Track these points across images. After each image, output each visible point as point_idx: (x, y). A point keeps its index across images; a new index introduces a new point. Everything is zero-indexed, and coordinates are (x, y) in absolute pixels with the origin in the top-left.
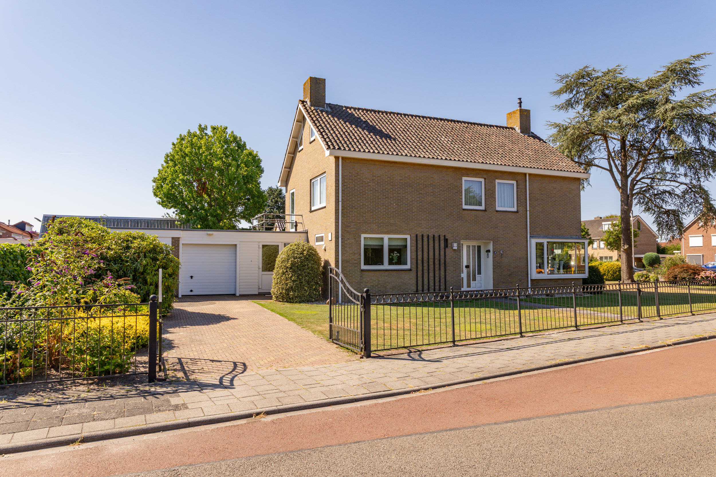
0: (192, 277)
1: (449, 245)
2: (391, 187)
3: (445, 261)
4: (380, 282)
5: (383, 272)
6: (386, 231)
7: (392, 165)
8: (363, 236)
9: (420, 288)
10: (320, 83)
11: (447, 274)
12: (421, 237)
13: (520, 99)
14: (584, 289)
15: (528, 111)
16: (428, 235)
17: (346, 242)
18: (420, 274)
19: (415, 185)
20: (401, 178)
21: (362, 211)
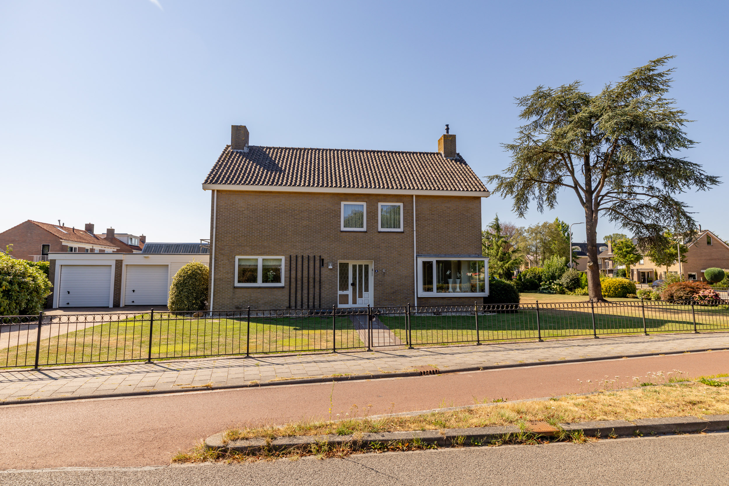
0: (134, 291)
1: (325, 265)
2: (266, 214)
3: (320, 279)
4: (252, 298)
5: (255, 289)
6: (260, 252)
7: (267, 194)
8: (237, 257)
9: (293, 304)
10: (240, 130)
11: (322, 291)
12: (295, 258)
13: (447, 125)
14: (484, 308)
15: (454, 137)
16: (303, 256)
17: (220, 263)
18: (293, 291)
19: (290, 211)
20: (276, 206)
21: (236, 235)
